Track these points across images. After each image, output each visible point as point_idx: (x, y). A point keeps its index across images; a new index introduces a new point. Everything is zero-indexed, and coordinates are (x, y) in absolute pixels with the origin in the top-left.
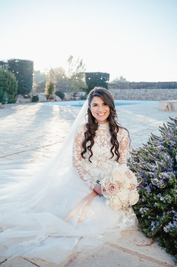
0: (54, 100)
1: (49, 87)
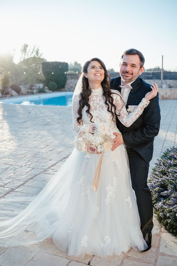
1: (3, 81)
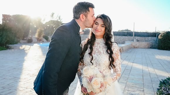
0: (42, 41)
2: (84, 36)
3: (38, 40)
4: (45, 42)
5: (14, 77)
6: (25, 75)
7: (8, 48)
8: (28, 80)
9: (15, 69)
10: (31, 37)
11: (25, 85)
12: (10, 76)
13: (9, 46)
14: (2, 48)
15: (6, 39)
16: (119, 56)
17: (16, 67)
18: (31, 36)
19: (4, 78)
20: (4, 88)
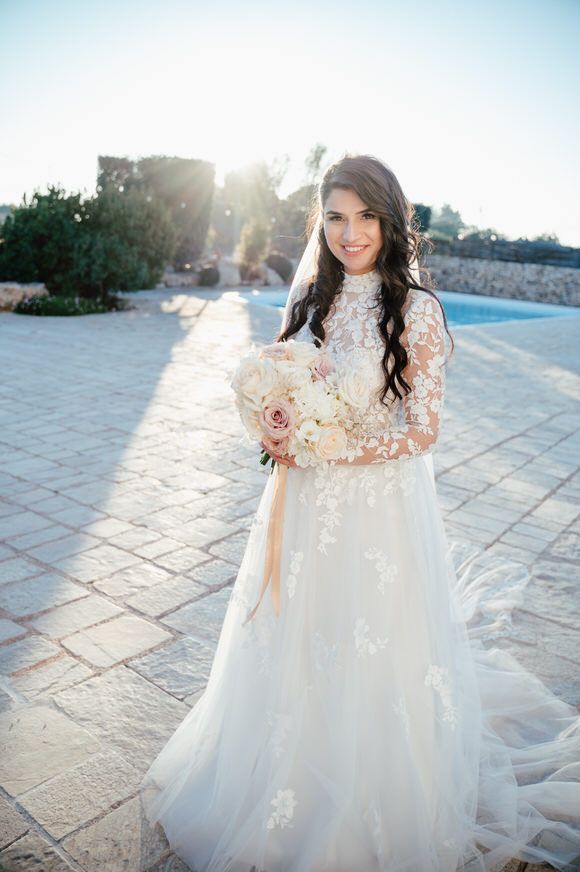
0: (262, 282)
2: (461, 265)
3: (243, 277)
4: (277, 284)
5: (105, 425)
6: (151, 424)
7: (112, 306)
8: (157, 445)
9: (119, 394)
10: (214, 263)
11: (141, 461)
12: (93, 423)
13: (120, 295)
14: (89, 307)
15: (105, 267)
16: (432, 356)
17: (126, 387)
18: (214, 257)
19: (70, 429)
20: (61, 465)
